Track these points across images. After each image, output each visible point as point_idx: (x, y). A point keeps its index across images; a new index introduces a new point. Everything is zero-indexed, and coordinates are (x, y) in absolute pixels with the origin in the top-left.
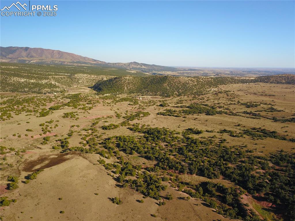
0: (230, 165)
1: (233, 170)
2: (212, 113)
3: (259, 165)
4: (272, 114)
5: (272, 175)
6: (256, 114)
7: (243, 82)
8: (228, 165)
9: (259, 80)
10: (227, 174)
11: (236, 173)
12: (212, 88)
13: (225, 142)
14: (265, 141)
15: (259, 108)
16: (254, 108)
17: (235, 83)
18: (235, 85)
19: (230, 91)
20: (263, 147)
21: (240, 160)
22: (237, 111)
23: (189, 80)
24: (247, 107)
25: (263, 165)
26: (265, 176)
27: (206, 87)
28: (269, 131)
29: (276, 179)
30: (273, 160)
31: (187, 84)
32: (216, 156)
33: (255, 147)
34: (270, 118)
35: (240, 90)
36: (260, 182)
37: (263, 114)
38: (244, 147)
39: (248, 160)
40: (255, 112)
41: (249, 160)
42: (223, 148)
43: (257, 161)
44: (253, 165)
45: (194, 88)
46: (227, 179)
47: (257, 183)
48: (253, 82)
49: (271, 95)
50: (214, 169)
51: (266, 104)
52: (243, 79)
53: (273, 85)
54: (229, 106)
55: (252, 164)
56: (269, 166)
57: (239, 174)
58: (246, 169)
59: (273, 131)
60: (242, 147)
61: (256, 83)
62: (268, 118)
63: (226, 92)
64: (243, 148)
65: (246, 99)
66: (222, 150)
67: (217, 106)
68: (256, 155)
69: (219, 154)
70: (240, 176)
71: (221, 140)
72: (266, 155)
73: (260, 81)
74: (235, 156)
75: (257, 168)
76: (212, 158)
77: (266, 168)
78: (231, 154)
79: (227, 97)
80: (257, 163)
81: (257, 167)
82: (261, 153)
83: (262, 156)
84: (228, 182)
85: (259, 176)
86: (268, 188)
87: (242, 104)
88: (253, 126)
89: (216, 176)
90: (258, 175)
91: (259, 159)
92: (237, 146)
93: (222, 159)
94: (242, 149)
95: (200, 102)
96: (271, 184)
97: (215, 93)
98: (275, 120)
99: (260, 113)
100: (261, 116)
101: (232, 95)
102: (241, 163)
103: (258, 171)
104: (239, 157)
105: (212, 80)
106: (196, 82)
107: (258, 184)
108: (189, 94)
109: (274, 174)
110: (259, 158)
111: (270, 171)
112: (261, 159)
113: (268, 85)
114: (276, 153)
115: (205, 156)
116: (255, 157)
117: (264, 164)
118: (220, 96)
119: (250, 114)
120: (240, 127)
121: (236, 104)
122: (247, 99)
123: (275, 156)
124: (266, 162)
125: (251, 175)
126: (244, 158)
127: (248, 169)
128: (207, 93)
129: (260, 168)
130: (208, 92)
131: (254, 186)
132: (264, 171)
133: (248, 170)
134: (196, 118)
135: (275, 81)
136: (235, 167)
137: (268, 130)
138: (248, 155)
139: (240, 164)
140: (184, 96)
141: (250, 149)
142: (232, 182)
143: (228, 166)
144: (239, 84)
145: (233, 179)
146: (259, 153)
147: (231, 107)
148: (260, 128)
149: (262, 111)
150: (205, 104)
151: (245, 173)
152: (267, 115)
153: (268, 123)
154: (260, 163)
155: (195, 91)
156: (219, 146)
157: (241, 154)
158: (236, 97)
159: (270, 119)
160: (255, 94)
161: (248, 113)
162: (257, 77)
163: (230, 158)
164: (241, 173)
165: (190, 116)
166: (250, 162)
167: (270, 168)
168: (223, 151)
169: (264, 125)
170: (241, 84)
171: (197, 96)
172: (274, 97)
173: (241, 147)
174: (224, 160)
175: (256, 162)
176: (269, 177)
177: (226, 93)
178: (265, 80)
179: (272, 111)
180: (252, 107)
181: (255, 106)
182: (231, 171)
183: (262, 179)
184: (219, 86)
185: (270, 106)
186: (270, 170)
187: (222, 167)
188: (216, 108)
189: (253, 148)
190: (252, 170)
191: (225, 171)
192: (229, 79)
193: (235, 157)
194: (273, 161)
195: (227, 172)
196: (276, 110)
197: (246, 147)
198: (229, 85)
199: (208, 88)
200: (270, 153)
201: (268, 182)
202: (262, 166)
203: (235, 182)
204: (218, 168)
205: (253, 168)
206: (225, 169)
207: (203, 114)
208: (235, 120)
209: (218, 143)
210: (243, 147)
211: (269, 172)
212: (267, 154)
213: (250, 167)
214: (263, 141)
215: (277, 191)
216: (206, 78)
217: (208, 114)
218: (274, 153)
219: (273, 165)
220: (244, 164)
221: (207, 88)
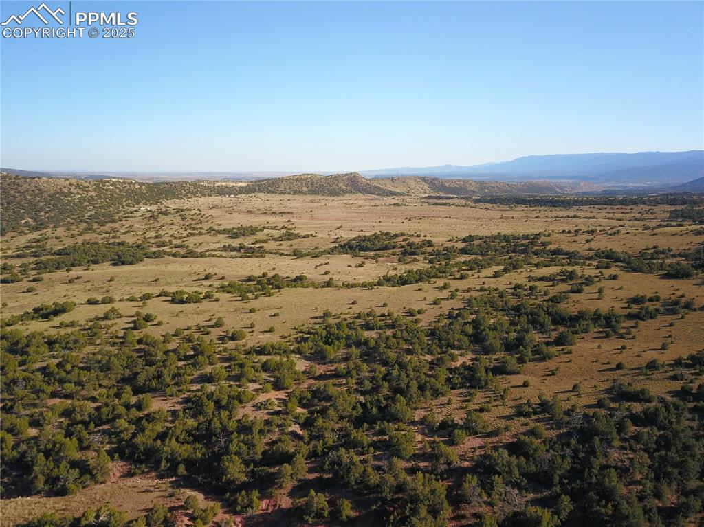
0: (157, 405)
1: (168, 424)
2: (130, 259)
3: (264, 375)
4: (292, 245)
5: (308, 400)
6: (254, 249)
7: (222, 191)
8: (147, 406)
9: (257, 188)
10: (142, 449)
11: (178, 432)
12: (141, 205)
13: (150, 323)
14: (276, 299)
15: (260, 236)
16: (247, 238)
17: (204, 195)
18: (203, 200)
19: (190, 210)
20: (274, 316)
21: (197, 374)
22: (207, 249)
23: (71, 184)
24: (233, 238)
25: (276, 373)
26: (287, 413)
27: (125, 204)
28: (286, 279)
29: (323, 412)
30: (306, 347)
31: (66, 196)
32: (105, 382)
33: (247, 320)
34: (286, 253)
35: (214, 207)
36: (273, 443)
37: (271, 246)
38: (212, 327)
39: (226, 367)
40: (253, 244)
41: (229, 367)
42: (138, 347)
43: (258, 362)
44: (244, 380)
45: (87, 206)
46: (143, 472)
47: (260, 453)
48: (244, 193)
49: (284, 213)
50: (85, 444)
51: (275, 228)
52: (222, 186)
53: (286, 197)
54: (185, 239)
55: (237, 378)
56: (295, 373)
57: (190, 433)
58: (217, 402)
59: (297, 277)
60: (205, 330)
61: (250, 195)
62: (282, 254)
63: (178, 211)
64: (209, 329)
65: (228, 222)
66: (132, 353)
67: (153, 243)
68: (252, 345)
69: (119, 371)
70: (197, 439)
71: (134, 322)
72: (285, 337)
73: (260, 191)
74: (180, 364)
75: (256, 390)
76: (84, 393)
77: (289, 381)
78: (164, 361)
79: (182, 222)
80: (257, 371)
81: (256, 386)
82: (268, 335)
83: (270, 342)
84: (145, 482)
85: (266, 417)
86: (301, 461)
87: (219, 232)
88: (246, 273)
89: (91, 474)
90: (262, 416)
91: (262, 357)
92: (189, 329)
93: (128, 388)
94: (208, 333)
95: (103, 239)
96: (312, 438)
97: (149, 215)
98: (298, 254)
99: (262, 244)
100: (265, 252)
101: (194, 217)
102: (199, 387)
103: (262, 398)
104: (194, 365)
105: (143, 187)
106: (95, 190)
107: (264, 453)
108: (72, 221)
109: (316, 394)
110: (261, 351)
111: (301, 386)
112: (269, 354)
113: (277, 197)
114: (311, 326)
115: (54, 395)
116: (248, 353)
117: (279, 370)
118: (163, 221)
119: (239, 251)
120: (212, 279)
121: (205, 234)
122: (232, 222)
123: (309, 333)
124: (285, 359)
125: (238, 421)
126: (211, 364)
127: (224, 403)
128: (126, 217)
129: (269, 386)
130: (130, 215)
131: (252, 466)
132: (282, 395)
133: (226, 408)
134: (78, 278)
135: (290, 188)
136: (178, 407)
137: (286, 275)
138: (225, 350)
139: (198, 390)
140: (54, 227)
141: (233, 330)
142: (161, 477)
143: (146, 412)
144: (213, 198)
145: (168, 460)
146: (261, 336)
147: (191, 241)
148: (263, 275)
149: (268, 240)
150: (117, 241)
151: (215, 419)
152: (279, 247)
153: (283, 263)
154: (265, 367)
155: (89, 213)
156: (124, 341)
157: (202, 353)
158: (206, 220)
159: (287, 255)
160: (250, 212)
161: (234, 249)
162: (251, 182)
163: (159, 376)
164: (199, 424)
165: (59, 274)
166: (233, 374)
167: (301, 375)
168: (136, 354)
169: (274, 266)
170: (219, 197)
171: (96, 226)
172: (290, 216)
173: (202, 330)
174: (136, 391)
175: (253, 367)
176: (299, 410)
177: (179, 214)
178: (270, 188)
179: (289, 240)
180: (243, 235)
181: (251, 234)
182: (159, 428)
183: (279, 426)
184: (163, 202)
185: (284, 231)
186: (299, 384)
187: (122, 423)
188: (149, 246)
189: (242, 324)
190: (241, 401)
191: (134, 435)
192: (188, 185)
193: (178, 368)
194: (307, 350)
195: (139, 439)
196: (297, 236)
197: (221, 326)
198: (190, 200)
199: (131, 205)
200: (295, 329)
201: (301, 433)
202: (274, 377)
203: (176, 475)
204: (105, 432)
205: (244, 392)
206: (132, 429)
207: (104, 264)
208: (198, 266)
209: (121, 334)
210: (209, 326)
211: (297, 393)
212: (285, 335)
213: (233, 393)
214: (272, 298)
215: (333, 463)
216: (124, 182)
217: (119, 261)
218: (306, 326)
219: (307, 363)
220: (210, 388)
221: (127, 205)
